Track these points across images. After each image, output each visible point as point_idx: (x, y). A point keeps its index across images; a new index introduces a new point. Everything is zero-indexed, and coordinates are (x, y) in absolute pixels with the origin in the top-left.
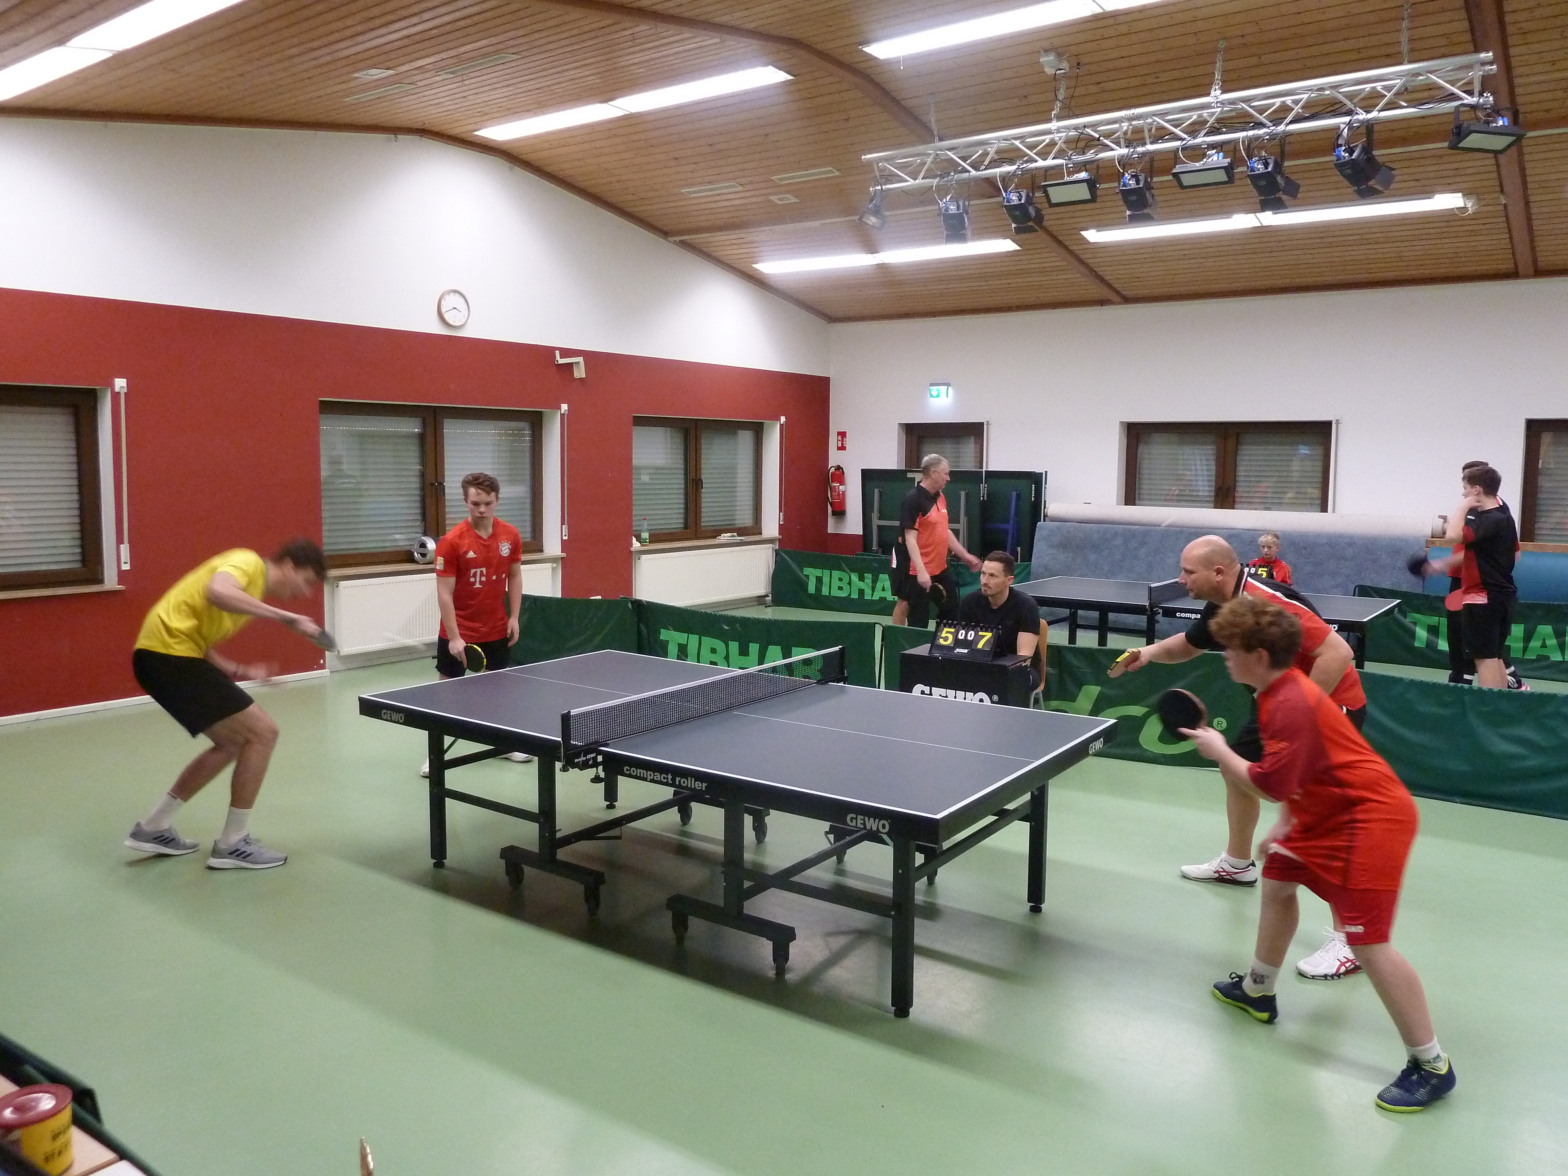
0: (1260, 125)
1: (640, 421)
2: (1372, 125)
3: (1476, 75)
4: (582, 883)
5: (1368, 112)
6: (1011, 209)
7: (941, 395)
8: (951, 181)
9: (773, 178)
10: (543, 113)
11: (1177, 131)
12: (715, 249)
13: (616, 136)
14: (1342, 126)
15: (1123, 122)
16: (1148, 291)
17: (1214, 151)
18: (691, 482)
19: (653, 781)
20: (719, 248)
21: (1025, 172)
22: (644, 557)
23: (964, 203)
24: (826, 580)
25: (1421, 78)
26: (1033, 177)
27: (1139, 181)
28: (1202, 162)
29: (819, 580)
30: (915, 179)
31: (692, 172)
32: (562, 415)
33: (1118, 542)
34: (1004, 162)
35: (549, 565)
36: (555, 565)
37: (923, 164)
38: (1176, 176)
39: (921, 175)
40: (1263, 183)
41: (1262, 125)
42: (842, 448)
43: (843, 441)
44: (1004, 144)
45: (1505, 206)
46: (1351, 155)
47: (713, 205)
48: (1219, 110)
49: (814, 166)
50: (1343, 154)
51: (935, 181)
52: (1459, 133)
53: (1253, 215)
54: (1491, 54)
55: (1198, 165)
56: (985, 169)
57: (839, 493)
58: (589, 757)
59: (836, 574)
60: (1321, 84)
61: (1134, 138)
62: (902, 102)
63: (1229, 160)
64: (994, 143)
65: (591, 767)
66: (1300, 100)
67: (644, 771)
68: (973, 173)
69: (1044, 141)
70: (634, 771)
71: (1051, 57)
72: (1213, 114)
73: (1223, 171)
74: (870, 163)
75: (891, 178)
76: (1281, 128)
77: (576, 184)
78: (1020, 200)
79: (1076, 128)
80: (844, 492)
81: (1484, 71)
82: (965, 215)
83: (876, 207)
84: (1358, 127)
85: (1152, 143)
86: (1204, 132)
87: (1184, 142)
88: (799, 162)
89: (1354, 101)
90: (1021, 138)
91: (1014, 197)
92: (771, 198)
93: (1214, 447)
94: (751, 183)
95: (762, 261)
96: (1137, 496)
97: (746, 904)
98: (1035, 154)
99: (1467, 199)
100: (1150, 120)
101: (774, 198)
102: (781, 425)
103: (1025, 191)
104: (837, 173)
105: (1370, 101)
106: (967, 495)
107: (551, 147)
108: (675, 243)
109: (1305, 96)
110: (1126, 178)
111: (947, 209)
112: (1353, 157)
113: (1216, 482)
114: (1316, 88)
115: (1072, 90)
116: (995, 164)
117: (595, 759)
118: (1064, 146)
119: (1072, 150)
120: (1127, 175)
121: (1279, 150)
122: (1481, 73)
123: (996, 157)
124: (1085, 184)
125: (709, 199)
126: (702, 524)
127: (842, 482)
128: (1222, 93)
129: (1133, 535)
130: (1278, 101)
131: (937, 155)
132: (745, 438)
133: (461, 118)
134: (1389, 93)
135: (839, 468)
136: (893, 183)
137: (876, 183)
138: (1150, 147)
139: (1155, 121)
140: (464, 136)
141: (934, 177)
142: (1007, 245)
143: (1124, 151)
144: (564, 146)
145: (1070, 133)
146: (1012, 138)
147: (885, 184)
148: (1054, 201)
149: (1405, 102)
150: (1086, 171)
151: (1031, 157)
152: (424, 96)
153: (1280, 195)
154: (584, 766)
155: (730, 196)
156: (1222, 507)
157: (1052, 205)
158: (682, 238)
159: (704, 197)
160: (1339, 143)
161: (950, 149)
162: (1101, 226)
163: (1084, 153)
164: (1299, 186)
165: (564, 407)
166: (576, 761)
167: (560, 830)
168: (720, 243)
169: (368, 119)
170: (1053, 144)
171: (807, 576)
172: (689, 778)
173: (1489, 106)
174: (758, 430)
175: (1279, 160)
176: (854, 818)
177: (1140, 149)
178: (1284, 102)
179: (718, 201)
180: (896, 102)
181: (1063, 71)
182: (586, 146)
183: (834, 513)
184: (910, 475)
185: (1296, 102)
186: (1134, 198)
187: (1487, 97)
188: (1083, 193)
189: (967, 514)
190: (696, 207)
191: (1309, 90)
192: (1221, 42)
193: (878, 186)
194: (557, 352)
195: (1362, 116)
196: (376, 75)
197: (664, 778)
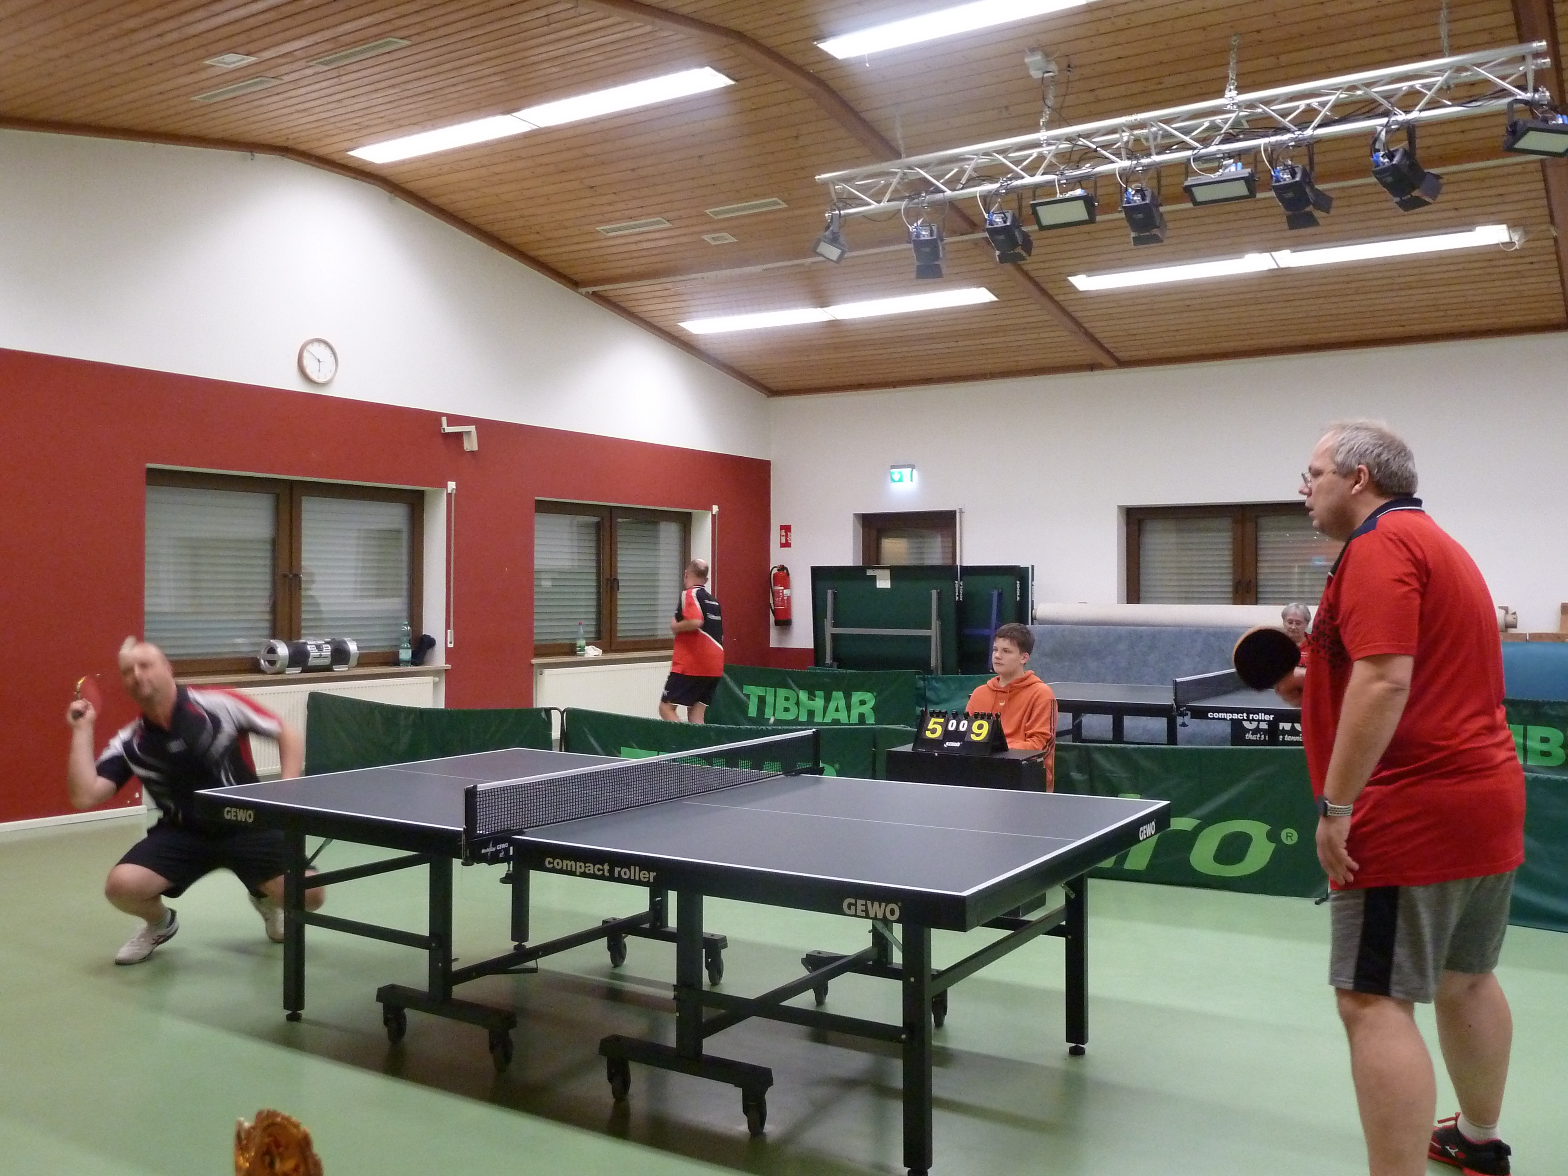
0: (1283, 130)
1: (544, 507)
2: (1414, 127)
3: (1530, 67)
4: (484, 1026)
5: (1407, 112)
6: (994, 232)
7: (904, 478)
8: (923, 202)
9: (707, 211)
10: (434, 127)
11: (1187, 139)
12: (634, 303)
13: (520, 158)
14: (1379, 128)
15: (1123, 131)
16: (1145, 352)
17: (1232, 161)
18: (605, 582)
19: (584, 875)
20: (640, 302)
21: (1010, 191)
22: (547, 672)
23: (938, 228)
24: (770, 699)
25: (1465, 74)
26: (1020, 199)
27: (1145, 196)
28: (1218, 173)
29: (762, 700)
30: (879, 202)
31: (610, 204)
32: (449, 495)
33: (1122, 646)
34: (984, 180)
35: (430, 679)
36: (437, 679)
37: (887, 186)
38: (1188, 189)
39: (887, 196)
40: (1290, 195)
41: (1288, 130)
42: (786, 545)
43: (787, 536)
44: (985, 160)
45: (1556, 239)
46: (1391, 159)
47: (634, 247)
48: (1233, 115)
49: (756, 196)
50: (1382, 159)
51: (903, 204)
52: (1515, 132)
53: (1268, 254)
54: (1544, 43)
55: (1214, 177)
56: (962, 188)
57: (783, 599)
58: (499, 847)
59: (782, 692)
60: (1355, 81)
61: (1135, 150)
62: (863, 115)
63: (1249, 170)
64: (973, 159)
65: (502, 861)
66: (1327, 103)
67: (573, 863)
68: (948, 193)
69: (1031, 155)
70: (558, 864)
71: (1038, 58)
72: (1227, 120)
73: (1242, 182)
74: (825, 183)
75: (850, 200)
76: (1309, 132)
77: (470, 221)
78: (1005, 222)
79: (1069, 139)
80: (789, 598)
81: (1536, 65)
82: (939, 242)
83: (833, 233)
84: (1398, 129)
85: (1158, 154)
86: (1218, 139)
87: (1196, 151)
88: (738, 191)
89: (1392, 100)
90: (1003, 151)
91: (998, 220)
92: (705, 237)
93: (1231, 534)
94: (680, 218)
95: (691, 318)
96: (1142, 594)
97: (705, 1041)
98: (1021, 170)
99: (1514, 231)
100: (1154, 129)
101: (707, 238)
102: (713, 516)
103: (1010, 211)
104: (784, 205)
105: (1410, 100)
106: (939, 594)
107: (440, 172)
108: (587, 295)
109: (1333, 98)
110: (1130, 193)
111: (918, 235)
112: (1394, 162)
113: (1234, 573)
114: (1346, 86)
115: (1061, 99)
116: (973, 181)
117: (506, 850)
118: (1054, 161)
119: (1063, 164)
120: (1130, 190)
121: (1306, 160)
122: (1533, 67)
123: (975, 175)
124: (1081, 203)
125: (630, 240)
126: (619, 635)
127: (787, 586)
128: (1238, 94)
129: (1140, 637)
130: (1302, 104)
131: (905, 174)
132: (669, 532)
133: (334, 132)
134: (1430, 90)
135: (782, 568)
136: (853, 207)
137: (834, 207)
138: (1156, 158)
139: (1162, 129)
140: (336, 157)
141: (902, 199)
142: (981, 296)
143: (1126, 163)
144: (458, 171)
145: (1061, 146)
146: (995, 151)
147: (845, 208)
148: (1046, 220)
149: (1449, 100)
150: (1082, 188)
151: (1017, 173)
152: (290, 98)
153: (1310, 208)
154: (493, 859)
155: (656, 236)
156: (1243, 603)
157: (1042, 228)
158: (595, 289)
159: (622, 236)
160: (1377, 147)
161: (921, 167)
162: (1091, 270)
163: (1078, 168)
164: (1330, 200)
165: (452, 485)
166: (483, 851)
167: (456, 959)
168: (638, 297)
169: (218, 131)
170: (1041, 158)
171: (748, 696)
172: (632, 867)
173: (1546, 103)
174: (685, 522)
175: (1308, 169)
176: (852, 904)
177: (1145, 161)
178: (1309, 105)
179: (640, 242)
180: (856, 114)
181: (1051, 74)
182: (483, 172)
183: (777, 623)
184: (870, 572)
185: (1323, 105)
186: (1140, 216)
187: (1543, 92)
188: (1079, 212)
189: (940, 616)
190: (615, 250)
191: (1337, 89)
192: (1234, 38)
193: (835, 210)
194: (444, 420)
195: (1401, 117)
196: (234, 63)
197: (599, 870)
